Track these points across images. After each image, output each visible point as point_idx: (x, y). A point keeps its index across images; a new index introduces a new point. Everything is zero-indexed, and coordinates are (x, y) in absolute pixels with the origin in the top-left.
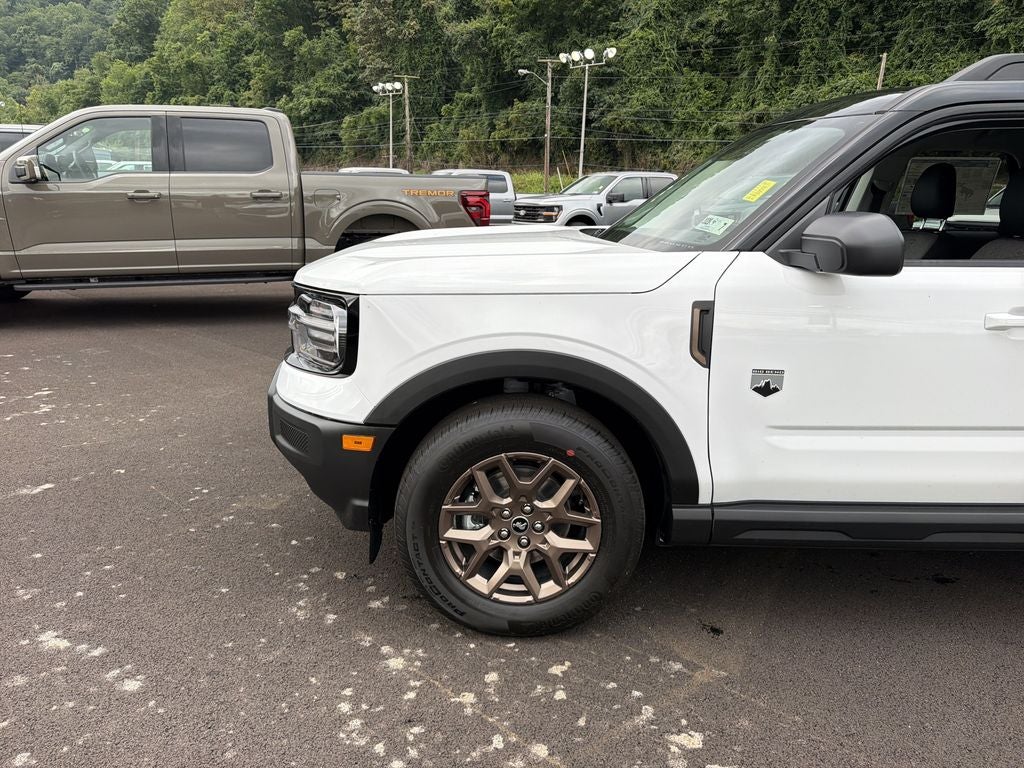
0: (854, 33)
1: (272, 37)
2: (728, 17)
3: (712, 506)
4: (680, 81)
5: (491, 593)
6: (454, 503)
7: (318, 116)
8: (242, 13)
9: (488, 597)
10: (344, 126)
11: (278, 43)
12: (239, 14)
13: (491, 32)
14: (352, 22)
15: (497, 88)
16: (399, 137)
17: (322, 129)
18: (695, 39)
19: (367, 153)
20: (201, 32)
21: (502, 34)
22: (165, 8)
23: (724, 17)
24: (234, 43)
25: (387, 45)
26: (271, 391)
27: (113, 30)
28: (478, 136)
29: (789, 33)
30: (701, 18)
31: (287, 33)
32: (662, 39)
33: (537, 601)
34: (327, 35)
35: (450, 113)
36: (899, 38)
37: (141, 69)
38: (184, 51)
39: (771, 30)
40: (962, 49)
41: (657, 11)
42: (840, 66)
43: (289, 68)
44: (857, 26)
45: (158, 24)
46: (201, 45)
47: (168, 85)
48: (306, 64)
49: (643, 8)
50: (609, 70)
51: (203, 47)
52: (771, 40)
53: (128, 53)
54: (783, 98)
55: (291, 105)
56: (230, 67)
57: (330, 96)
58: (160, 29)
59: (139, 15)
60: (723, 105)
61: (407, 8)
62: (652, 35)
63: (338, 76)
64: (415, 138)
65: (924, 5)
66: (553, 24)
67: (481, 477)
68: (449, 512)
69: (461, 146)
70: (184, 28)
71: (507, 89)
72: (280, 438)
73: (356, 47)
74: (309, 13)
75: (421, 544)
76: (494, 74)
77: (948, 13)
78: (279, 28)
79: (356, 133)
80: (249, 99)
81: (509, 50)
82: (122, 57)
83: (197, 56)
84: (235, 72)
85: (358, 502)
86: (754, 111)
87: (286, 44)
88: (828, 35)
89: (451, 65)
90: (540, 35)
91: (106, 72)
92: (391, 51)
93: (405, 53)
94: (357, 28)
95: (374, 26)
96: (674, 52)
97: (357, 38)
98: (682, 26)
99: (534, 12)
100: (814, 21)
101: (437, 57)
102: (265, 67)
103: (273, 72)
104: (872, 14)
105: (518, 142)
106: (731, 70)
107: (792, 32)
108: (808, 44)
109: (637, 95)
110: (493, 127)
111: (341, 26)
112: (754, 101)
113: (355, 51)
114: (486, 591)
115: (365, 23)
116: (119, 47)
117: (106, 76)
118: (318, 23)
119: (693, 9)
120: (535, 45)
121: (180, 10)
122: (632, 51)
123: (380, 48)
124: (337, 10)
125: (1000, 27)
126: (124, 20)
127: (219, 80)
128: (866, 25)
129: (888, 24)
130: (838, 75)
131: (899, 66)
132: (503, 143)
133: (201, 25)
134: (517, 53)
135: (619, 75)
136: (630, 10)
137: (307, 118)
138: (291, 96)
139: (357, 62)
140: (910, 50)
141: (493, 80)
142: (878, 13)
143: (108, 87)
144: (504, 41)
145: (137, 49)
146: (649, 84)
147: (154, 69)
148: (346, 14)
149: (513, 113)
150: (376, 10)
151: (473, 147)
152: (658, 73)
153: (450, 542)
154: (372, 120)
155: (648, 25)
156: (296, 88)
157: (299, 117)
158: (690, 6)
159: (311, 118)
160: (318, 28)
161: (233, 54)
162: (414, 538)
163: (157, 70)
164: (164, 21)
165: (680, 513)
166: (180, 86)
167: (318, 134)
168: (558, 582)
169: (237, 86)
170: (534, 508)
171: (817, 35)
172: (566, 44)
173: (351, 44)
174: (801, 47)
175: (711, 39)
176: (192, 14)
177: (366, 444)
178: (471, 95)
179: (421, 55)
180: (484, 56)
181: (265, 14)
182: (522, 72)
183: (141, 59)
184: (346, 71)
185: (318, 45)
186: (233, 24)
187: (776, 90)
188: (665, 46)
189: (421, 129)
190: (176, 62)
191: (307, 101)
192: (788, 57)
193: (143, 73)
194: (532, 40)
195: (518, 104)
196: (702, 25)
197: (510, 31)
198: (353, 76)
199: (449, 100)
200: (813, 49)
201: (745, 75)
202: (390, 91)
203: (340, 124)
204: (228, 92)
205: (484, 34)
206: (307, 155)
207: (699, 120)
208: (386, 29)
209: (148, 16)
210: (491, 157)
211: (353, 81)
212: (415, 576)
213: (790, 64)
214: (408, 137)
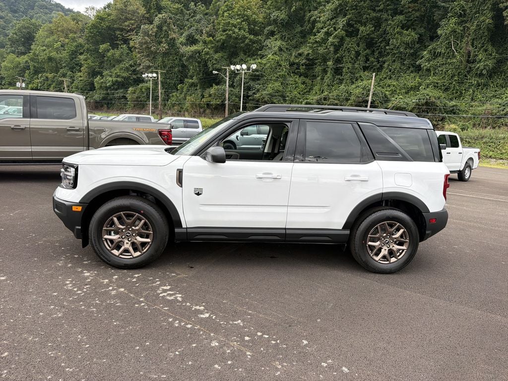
0: (366, 62)
1: (93, 47)
2: (312, 52)
3: (187, 228)
4: (290, 80)
5: (119, 255)
6: (107, 227)
7: (116, 87)
8: (78, 35)
9: (118, 256)
10: (129, 92)
11: (97, 50)
12: (77, 35)
13: (202, 52)
14: (134, 42)
15: (205, 78)
16: (155, 99)
17: (118, 93)
18: (297, 61)
19: (140, 106)
20: (57, 43)
21: (207, 53)
22: (38, 29)
23: (310, 51)
24: (73, 48)
25: (152, 55)
26: (54, 195)
27: (9, 38)
28: (196, 100)
29: (338, 61)
30: (300, 51)
31: (101, 46)
32: (282, 60)
33: (134, 258)
34: (121, 48)
35: (182, 88)
36: (386, 65)
37: (23, 59)
38: (47, 52)
39: (330, 59)
40: (412, 72)
41: (279, 47)
42: (361, 77)
43: (102, 62)
44: (367, 60)
45: (34, 37)
46: (56, 49)
47: (38, 68)
48: (110, 61)
49: (273, 45)
50: (257, 73)
51: (57, 50)
52: (330, 63)
53: (16, 51)
54: (336, 90)
55: (102, 80)
56: (71, 60)
57: (122, 77)
58: (35, 39)
59: (24, 32)
60: (309, 92)
61: (162, 38)
62: (278, 58)
63: (127, 68)
64: (164, 100)
65: (395, 52)
66: (232, 50)
67: (115, 219)
68: (105, 230)
69: (187, 104)
70: (48, 40)
71: (210, 79)
72: (56, 210)
73: (136, 55)
74: (113, 37)
75: (96, 240)
76: (204, 71)
77: (405, 56)
78: (97, 43)
79: (135, 96)
80: (81, 77)
81: (211, 61)
82: (13, 52)
83: (54, 54)
84: (74, 63)
85: (78, 227)
86: (323, 95)
87: (100, 51)
88: (355, 62)
89: (183, 66)
90: (226, 55)
91: (5, 59)
92: (153, 58)
93: (160, 59)
94: (137, 46)
95: (145, 45)
96: (288, 67)
97: (137, 50)
98: (291, 54)
99: (223, 44)
100: (349, 56)
101: (176, 62)
102: (89, 61)
103: (93, 64)
104: (374, 54)
105: (215, 104)
106: (313, 75)
107: (339, 60)
108: (346, 66)
109: (270, 85)
110: (203, 96)
111: (129, 44)
112: (323, 90)
113: (136, 56)
114: (117, 255)
115: (141, 44)
116: (12, 47)
117: (4, 61)
118: (118, 42)
119: (296, 47)
120: (223, 59)
121: (46, 31)
122: (268, 65)
123: (148, 56)
124: (127, 36)
125: (427, 64)
126: (16, 34)
127: (65, 67)
128: (372, 59)
129: (381, 59)
130: (359, 81)
131: (385, 78)
132: (208, 104)
133: (56, 39)
134: (215, 62)
135: (262, 76)
136: (267, 46)
137: (110, 87)
138: (102, 76)
139: (136, 61)
140: (390, 71)
141: (203, 74)
142: (376, 54)
143: (5, 66)
144: (208, 56)
145: (22, 49)
146: (276, 81)
147: (30, 59)
148: (132, 38)
149: (212, 91)
150: (146, 38)
151: (193, 105)
152: (280, 75)
153: (106, 239)
154: (143, 90)
155: (275, 53)
156: (105, 73)
157: (106, 87)
158: (295, 46)
159: (112, 88)
160: (118, 44)
161: (73, 54)
162: (94, 237)
163: (32, 60)
164: (37, 36)
165: (177, 230)
166: (44, 68)
167: (116, 95)
168: (140, 252)
169: (75, 70)
170: (132, 229)
171: (350, 62)
172: (238, 60)
173: (134, 53)
174: (343, 68)
175: (304, 61)
176: (52, 33)
177: (79, 209)
178: (193, 81)
179: (168, 60)
180: (199, 63)
181: (90, 36)
182: (215, 72)
183: (24, 54)
184: (131, 66)
185: (117, 53)
186: (74, 39)
187: (333, 86)
188: (283, 63)
189: (168, 96)
190: (43, 56)
191: (110, 79)
192: (338, 71)
193: (24, 61)
194: (222, 57)
195: (215, 87)
196: (300, 55)
197: (211, 52)
198: (134, 68)
199: (182, 82)
200: (349, 68)
201: (319, 78)
202: (151, 78)
203: (127, 91)
204: (69, 73)
205: (199, 53)
206: (110, 106)
207: (298, 98)
208: (151, 47)
209: (29, 33)
210: (202, 110)
211: (134, 71)
212: (95, 250)
213: (338, 75)
214: (160, 99)
